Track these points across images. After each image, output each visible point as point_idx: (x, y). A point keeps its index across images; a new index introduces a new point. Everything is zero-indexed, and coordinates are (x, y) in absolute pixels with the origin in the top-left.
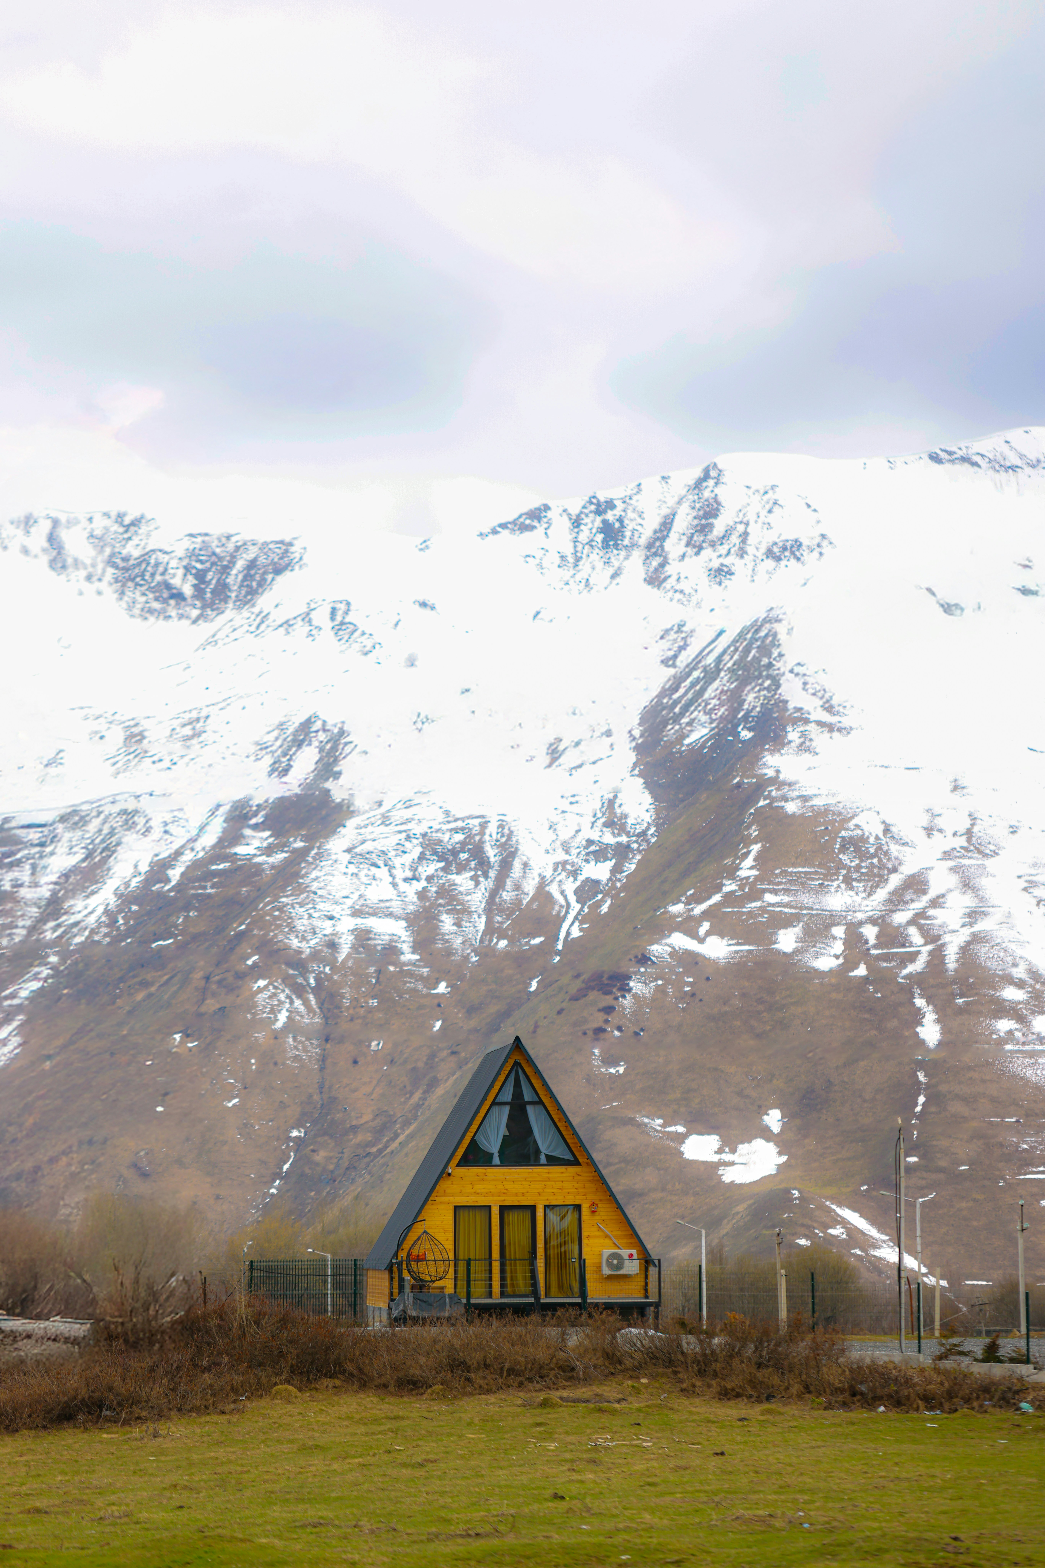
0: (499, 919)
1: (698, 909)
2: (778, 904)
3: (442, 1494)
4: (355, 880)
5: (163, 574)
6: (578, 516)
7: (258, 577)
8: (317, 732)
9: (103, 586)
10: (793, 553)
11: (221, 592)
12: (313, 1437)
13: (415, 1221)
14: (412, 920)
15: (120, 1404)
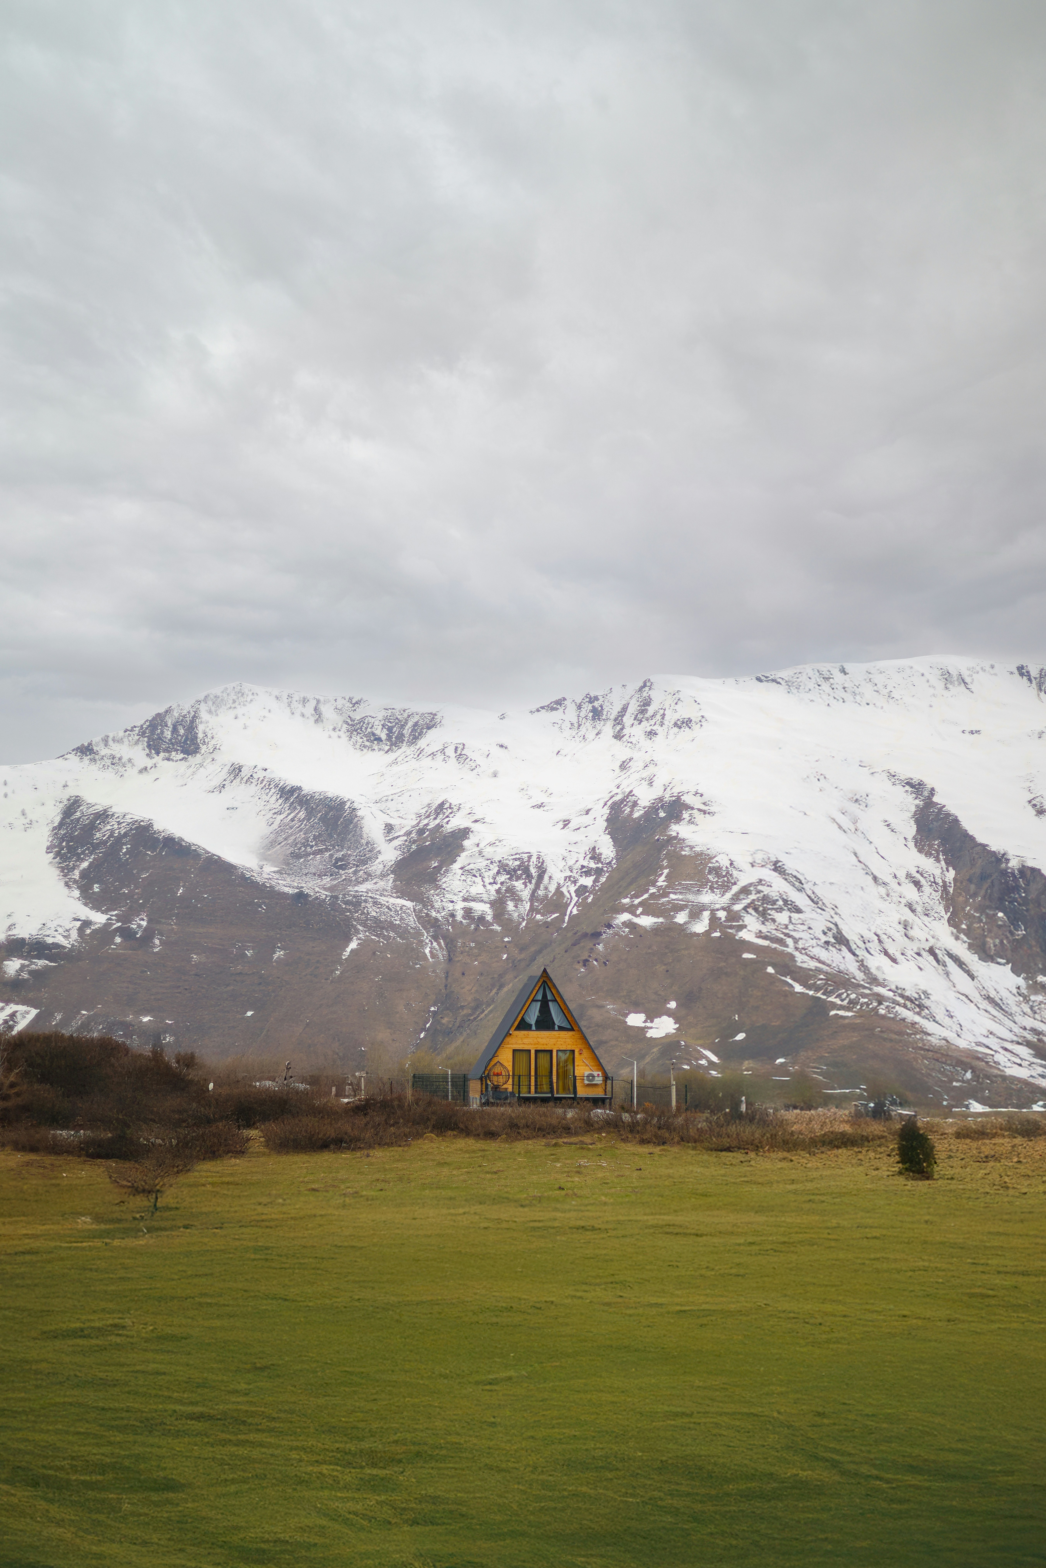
0: (537, 904)
1: (637, 901)
2: (677, 900)
3: (506, 1186)
4: (464, 883)
5: (371, 728)
6: (580, 704)
7: (419, 731)
8: (446, 809)
9: (341, 733)
10: (687, 725)
11: (400, 738)
12: (443, 1158)
13: (494, 1056)
14: (493, 904)
15: (351, 1141)
